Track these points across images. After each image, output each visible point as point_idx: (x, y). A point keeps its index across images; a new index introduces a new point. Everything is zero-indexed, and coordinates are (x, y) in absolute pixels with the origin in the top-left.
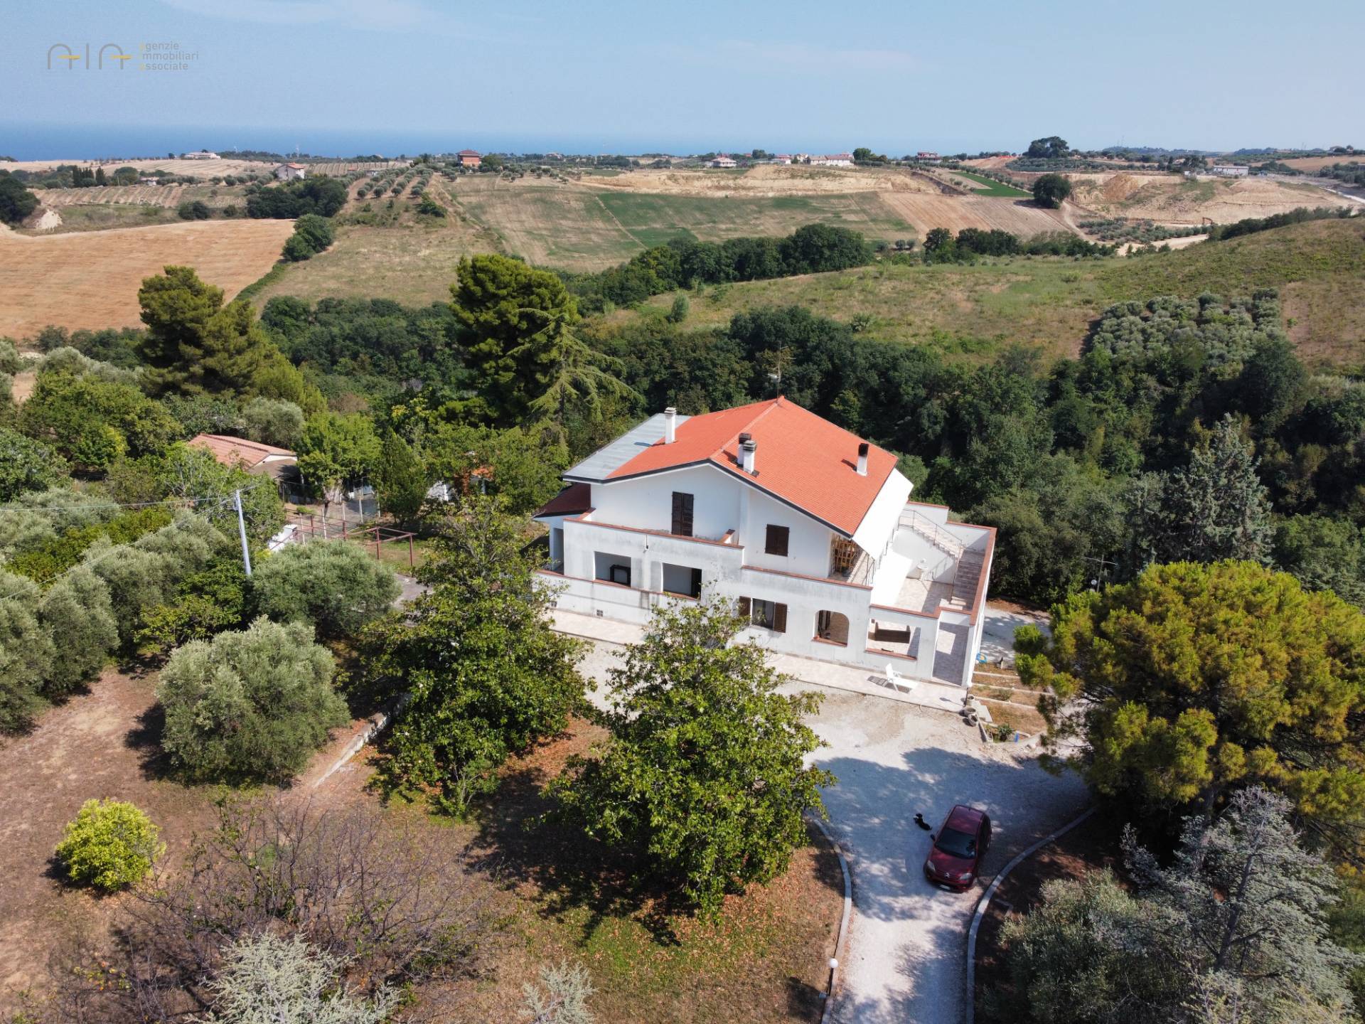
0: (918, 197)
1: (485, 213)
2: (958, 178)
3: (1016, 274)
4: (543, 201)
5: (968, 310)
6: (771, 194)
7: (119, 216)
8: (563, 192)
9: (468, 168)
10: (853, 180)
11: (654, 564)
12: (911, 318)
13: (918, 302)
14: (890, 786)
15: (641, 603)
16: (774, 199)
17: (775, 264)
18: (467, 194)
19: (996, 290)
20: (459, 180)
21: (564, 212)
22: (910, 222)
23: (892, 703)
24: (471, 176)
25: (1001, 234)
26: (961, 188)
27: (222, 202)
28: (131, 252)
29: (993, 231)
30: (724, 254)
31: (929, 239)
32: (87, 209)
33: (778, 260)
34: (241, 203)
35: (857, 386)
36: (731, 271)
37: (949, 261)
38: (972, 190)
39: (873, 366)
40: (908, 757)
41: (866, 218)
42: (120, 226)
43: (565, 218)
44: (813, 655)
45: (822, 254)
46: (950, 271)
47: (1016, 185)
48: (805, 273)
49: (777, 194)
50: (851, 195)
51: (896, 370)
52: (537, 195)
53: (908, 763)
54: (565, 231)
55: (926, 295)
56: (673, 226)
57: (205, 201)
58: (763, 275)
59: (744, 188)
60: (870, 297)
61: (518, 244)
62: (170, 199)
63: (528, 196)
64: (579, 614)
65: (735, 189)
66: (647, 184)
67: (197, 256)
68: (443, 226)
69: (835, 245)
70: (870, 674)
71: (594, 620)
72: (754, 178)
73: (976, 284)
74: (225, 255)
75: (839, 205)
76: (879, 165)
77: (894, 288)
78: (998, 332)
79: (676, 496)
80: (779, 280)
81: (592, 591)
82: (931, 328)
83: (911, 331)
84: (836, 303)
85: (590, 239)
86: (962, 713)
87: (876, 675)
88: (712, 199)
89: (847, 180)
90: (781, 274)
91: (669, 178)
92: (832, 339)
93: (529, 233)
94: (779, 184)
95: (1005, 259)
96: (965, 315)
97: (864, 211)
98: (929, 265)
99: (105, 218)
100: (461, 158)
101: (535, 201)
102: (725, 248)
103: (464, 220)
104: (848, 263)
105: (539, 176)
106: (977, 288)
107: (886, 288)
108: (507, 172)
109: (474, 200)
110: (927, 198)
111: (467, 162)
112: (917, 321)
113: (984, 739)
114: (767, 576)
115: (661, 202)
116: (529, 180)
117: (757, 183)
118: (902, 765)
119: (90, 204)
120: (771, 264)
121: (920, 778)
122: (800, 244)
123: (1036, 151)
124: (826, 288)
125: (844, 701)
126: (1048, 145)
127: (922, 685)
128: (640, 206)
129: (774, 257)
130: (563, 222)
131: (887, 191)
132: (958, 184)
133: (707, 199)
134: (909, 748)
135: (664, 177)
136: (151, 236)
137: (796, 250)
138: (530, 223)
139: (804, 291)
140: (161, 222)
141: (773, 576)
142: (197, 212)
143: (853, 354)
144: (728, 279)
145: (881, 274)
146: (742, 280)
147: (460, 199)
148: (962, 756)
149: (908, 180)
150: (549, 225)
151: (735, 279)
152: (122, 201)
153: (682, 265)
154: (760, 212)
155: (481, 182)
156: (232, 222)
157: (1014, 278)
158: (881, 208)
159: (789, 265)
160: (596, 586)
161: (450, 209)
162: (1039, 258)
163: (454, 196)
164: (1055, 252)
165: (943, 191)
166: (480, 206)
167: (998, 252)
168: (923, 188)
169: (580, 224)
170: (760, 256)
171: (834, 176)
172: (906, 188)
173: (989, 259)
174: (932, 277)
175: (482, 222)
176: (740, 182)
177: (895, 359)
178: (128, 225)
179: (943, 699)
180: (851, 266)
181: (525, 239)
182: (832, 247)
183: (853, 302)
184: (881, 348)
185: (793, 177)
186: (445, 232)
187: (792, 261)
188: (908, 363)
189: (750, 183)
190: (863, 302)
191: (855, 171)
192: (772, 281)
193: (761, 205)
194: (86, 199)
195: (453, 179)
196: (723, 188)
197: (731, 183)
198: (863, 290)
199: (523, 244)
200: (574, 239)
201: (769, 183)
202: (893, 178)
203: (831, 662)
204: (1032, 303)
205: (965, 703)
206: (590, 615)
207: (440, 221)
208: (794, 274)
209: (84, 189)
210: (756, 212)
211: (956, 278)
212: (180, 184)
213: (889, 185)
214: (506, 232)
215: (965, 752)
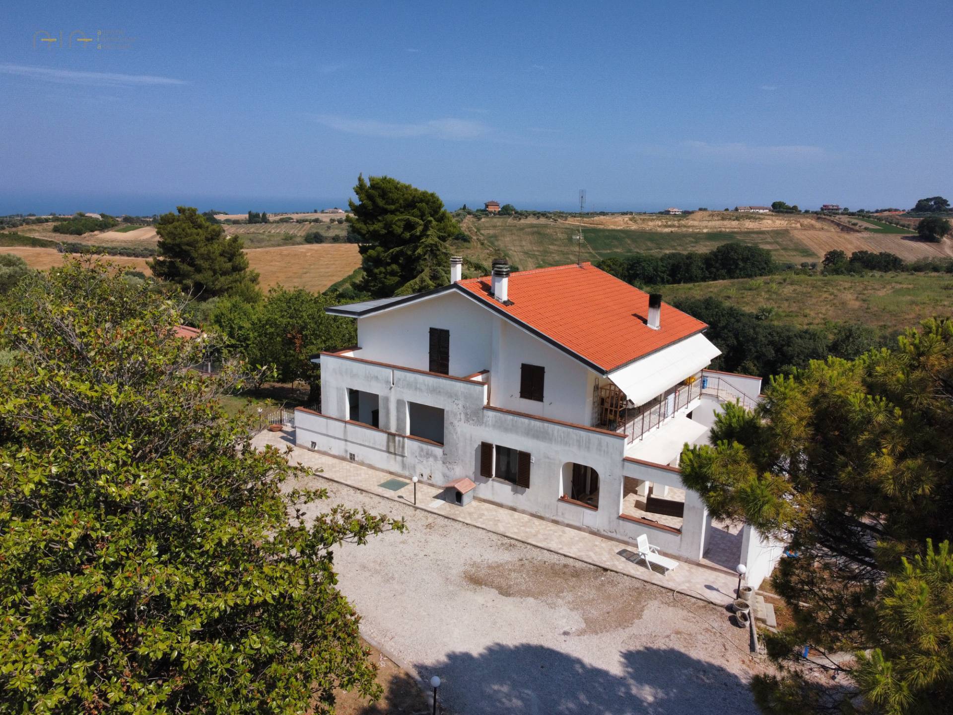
0: (821, 233)
1: (497, 240)
2: (854, 221)
3: (900, 283)
4: (539, 233)
5: (856, 307)
6: (705, 231)
7: (270, 240)
8: (553, 227)
9: (491, 212)
10: (770, 222)
11: (400, 403)
12: (807, 311)
13: (814, 301)
14: (582, 697)
15: (388, 446)
16: (707, 234)
17: (700, 272)
18: (487, 228)
19: (881, 293)
20: (483, 220)
21: (553, 241)
22: (813, 250)
23: (638, 584)
24: (492, 217)
25: (889, 255)
26: (857, 228)
27: (332, 233)
28: (272, 261)
29: (881, 253)
30: (660, 263)
31: (827, 259)
32: (251, 236)
33: (702, 269)
34: (343, 234)
35: (757, 358)
36: (665, 276)
37: (842, 273)
38: (866, 229)
39: (771, 343)
40: (630, 657)
41: (778, 247)
42: (269, 246)
43: (552, 244)
44: (560, 519)
45: (737, 265)
46: (843, 281)
47: (903, 226)
48: (724, 279)
49: (710, 231)
50: (768, 232)
51: (789, 346)
52: (536, 229)
53: (626, 666)
54: (551, 253)
55: (820, 296)
56: (630, 251)
57: (323, 233)
58: (691, 279)
59: (685, 226)
60: (774, 296)
61: (517, 260)
62: (300, 232)
63: (529, 230)
64: (334, 457)
65: (678, 227)
66: (615, 223)
67: (310, 265)
68: (468, 248)
69: (748, 259)
70: (622, 547)
71: (345, 464)
72: (694, 220)
73: (865, 289)
74: (327, 264)
75: (757, 239)
76: (792, 213)
77: (795, 290)
78: (883, 323)
79: (434, 332)
80: (703, 284)
81: (345, 432)
82: (824, 319)
83: (806, 321)
84: (746, 300)
85: (569, 258)
86: (730, 608)
87: (630, 549)
88: (661, 234)
89: (765, 221)
90: (704, 279)
91: (631, 220)
92: (738, 321)
93: (526, 253)
94: (710, 224)
95: (890, 274)
96: (854, 310)
97: (777, 243)
98: (826, 276)
99: (260, 241)
100: (487, 206)
101: (533, 233)
102: (662, 259)
103: (482, 244)
104: (758, 272)
105: (538, 218)
106: (866, 292)
107: (788, 290)
108: (517, 215)
109: (491, 232)
110: (828, 234)
111: (491, 209)
112: (812, 314)
113: (752, 648)
114: (510, 417)
115: (622, 235)
116: (531, 220)
117: (696, 223)
118: (615, 667)
119: (254, 233)
120: (695, 271)
121: (634, 691)
122: (720, 257)
123: (922, 206)
124: (739, 289)
125: (577, 574)
126: (932, 203)
127: (686, 566)
128: (607, 237)
129: (697, 266)
130: (551, 247)
131: (796, 229)
132: (855, 224)
133: (656, 233)
134: (635, 646)
135: (626, 219)
136: (285, 252)
137: (717, 262)
138: (527, 246)
139: (721, 291)
140: (293, 244)
141: (516, 418)
142: (315, 238)
143: (756, 333)
144: (663, 282)
145: (785, 280)
146: (674, 282)
147: (482, 232)
148: (711, 666)
149: (813, 222)
150: (541, 249)
151: (668, 282)
152: (273, 231)
153: (628, 271)
154: (696, 242)
155: (498, 221)
156: (336, 245)
157: (898, 286)
158: (791, 241)
159: (710, 273)
160: (349, 426)
161: (475, 238)
162: (922, 274)
163: (478, 230)
164: (936, 269)
165: (842, 230)
166: (495, 236)
167: (886, 269)
168: (826, 227)
169: (562, 248)
170: (688, 266)
171: (755, 219)
172: (812, 227)
173: (877, 274)
174: (826, 284)
175: (495, 246)
176: (683, 222)
177: (789, 338)
178: (273, 246)
179: (709, 587)
180: (761, 275)
181: (522, 257)
182: (745, 260)
183: (760, 299)
184: (779, 330)
185: (723, 219)
186: (469, 251)
187: (714, 270)
188: (800, 341)
189: (691, 223)
190: (768, 299)
191: (772, 215)
192: (697, 284)
193: (697, 238)
194: (252, 230)
195: (479, 219)
196: (670, 226)
197: (676, 223)
198: (769, 291)
199: (521, 260)
200: (557, 258)
201: (705, 223)
202: (801, 220)
203: (579, 529)
204: (913, 303)
205: (739, 596)
206: (343, 459)
207: (466, 244)
208: (715, 279)
209: (254, 225)
210: (692, 242)
211: (847, 285)
212: (310, 223)
213: (798, 225)
214: (510, 253)
215: (717, 662)
